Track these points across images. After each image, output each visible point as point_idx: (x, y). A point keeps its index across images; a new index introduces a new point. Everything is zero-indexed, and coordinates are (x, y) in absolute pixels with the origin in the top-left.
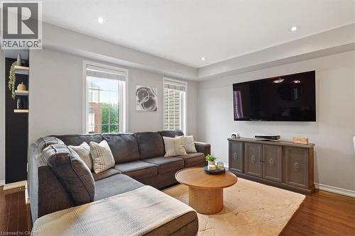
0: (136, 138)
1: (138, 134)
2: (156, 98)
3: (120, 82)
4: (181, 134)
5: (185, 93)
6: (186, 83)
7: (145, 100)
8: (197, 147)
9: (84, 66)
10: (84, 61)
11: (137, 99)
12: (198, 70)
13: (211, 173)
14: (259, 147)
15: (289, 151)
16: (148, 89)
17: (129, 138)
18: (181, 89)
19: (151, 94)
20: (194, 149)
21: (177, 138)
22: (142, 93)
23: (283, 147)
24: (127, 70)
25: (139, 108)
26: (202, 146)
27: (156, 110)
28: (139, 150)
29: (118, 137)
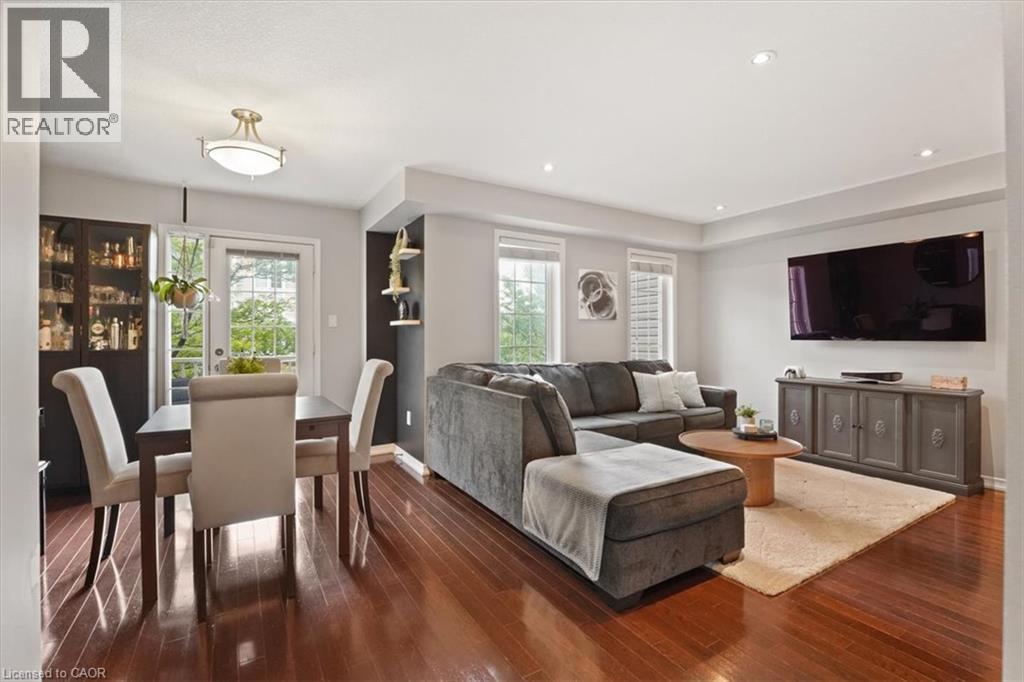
0: (584, 372)
1: (586, 365)
2: (614, 294)
3: (549, 264)
4: (666, 368)
5: (670, 280)
6: (674, 256)
7: (594, 298)
8: (705, 394)
9: (497, 239)
10: (496, 230)
11: (581, 295)
12: (702, 229)
13: (747, 437)
14: (852, 398)
15: (921, 402)
16: (600, 275)
17: (573, 372)
18: (664, 270)
19: (605, 286)
20: (699, 400)
21: (662, 375)
22: (590, 284)
23: (907, 396)
24: (562, 241)
25: (584, 313)
26: (719, 394)
27: (614, 318)
28: (592, 396)
29: (554, 369)
